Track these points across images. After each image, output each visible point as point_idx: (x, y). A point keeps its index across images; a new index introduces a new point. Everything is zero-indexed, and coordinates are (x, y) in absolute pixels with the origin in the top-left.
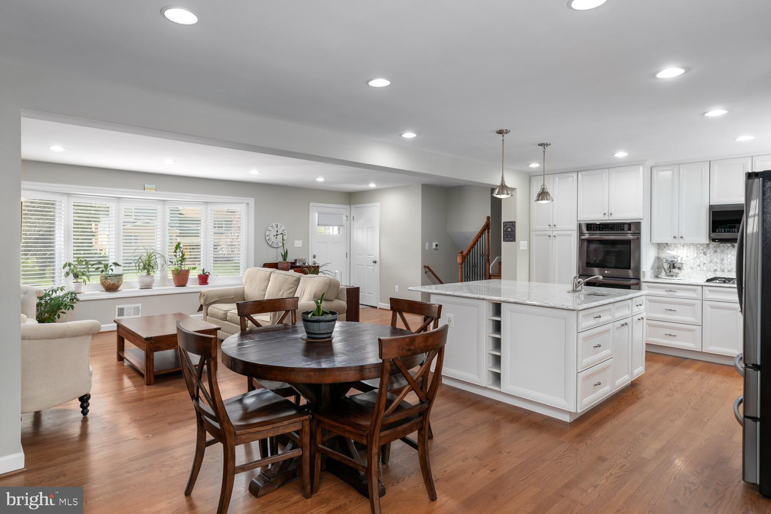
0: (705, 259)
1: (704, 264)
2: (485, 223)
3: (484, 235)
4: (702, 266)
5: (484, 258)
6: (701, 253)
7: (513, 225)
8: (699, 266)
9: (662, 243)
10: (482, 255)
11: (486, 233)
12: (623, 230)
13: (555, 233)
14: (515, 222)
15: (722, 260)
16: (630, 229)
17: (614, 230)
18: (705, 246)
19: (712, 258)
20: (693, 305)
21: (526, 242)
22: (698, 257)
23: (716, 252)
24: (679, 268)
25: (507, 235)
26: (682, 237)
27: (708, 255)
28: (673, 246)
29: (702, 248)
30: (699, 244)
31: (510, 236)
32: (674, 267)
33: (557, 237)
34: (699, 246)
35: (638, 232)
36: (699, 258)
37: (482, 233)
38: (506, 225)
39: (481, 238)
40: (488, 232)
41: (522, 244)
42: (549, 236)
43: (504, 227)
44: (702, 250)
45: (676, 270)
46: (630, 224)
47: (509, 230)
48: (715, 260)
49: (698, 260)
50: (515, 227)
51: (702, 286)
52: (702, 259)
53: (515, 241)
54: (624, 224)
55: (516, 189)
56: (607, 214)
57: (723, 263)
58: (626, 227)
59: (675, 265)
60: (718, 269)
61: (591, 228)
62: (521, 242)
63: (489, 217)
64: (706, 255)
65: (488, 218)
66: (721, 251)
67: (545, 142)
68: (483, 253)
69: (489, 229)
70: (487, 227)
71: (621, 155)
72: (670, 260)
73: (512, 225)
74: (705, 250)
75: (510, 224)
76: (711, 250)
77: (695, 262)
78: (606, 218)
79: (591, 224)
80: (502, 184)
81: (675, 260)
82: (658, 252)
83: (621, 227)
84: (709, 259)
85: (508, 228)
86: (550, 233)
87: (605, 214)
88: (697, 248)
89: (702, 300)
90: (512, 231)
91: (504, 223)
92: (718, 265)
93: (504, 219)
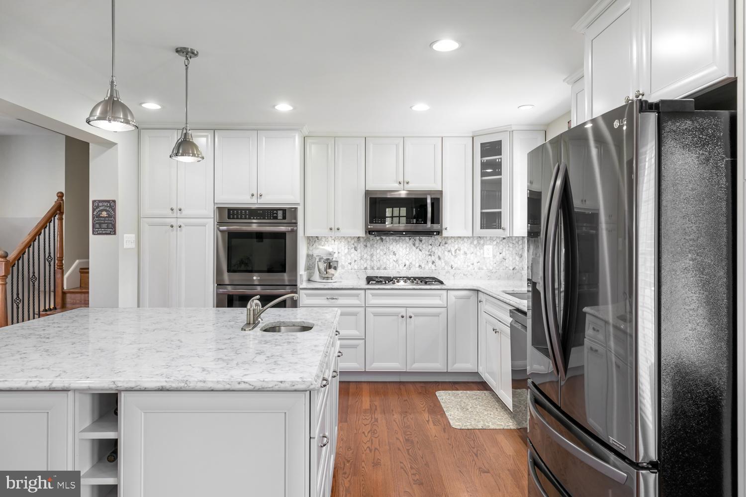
0: (355, 255)
1: (355, 261)
2: (53, 203)
3: (52, 224)
4: (353, 263)
5: (52, 263)
6: (352, 248)
7: (110, 207)
8: (350, 264)
9: (312, 237)
10: (48, 259)
11: (56, 221)
12: (276, 218)
13: (181, 222)
14: (114, 201)
15: (372, 255)
16: (284, 218)
17: (264, 219)
18: (356, 240)
19: (363, 254)
20: (355, 314)
21: (134, 235)
22: (349, 253)
23: (366, 246)
24: (335, 268)
25: (100, 224)
26: (338, 229)
27: (359, 251)
28: (324, 240)
29: (353, 242)
30: (350, 237)
31: (104, 226)
32: (330, 267)
33: (183, 228)
34: (349, 240)
35: (294, 221)
36: (350, 255)
37: (48, 220)
38: (98, 207)
39: (47, 230)
40: (61, 219)
41: (126, 238)
42: (172, 226)
43: (94, 210)
44: (353, 244)
45: (332, 271)
46: (284, 211)
47: (104, 214)
48: (365, 256)
49: (349, 257)
50: (114, 210)
51: (365, 289)
52: (353, 255)
53: (115, 234)
54: (277, 210)
55: (116, 144)
56: (255, 195)
57: (373, 259)
58: (280, 214)
59: (331, 264)
60: (369, 267)
61: (233, 214)
62: (125, 235)
63: (62, 193)
64: (356, 250)
65: (60, 195)
66: (371, 246)
67: (189, 46)
68: (50, 256)
69: (62, 213)
70: (58, 210)
71: (284, 107)
72: (325, 258)
73: (111, 205)
74: (356, 245)
75: (105, 204)
76: (361, 243)
77: (346, 259)
78: (254, 200)
79: (234, 209)
80: (112, 95)
81: (331, 258)
82: (308, 248)
83: (274, 214)
84: (359, 255)
85: (102, 211)
86: (173, 221)
87: (253, 195)
88: (348, 242)
89: (365, 307)
90: (109, 216)
91: (94, 202)
92: (368, 261)
93: (95, 194)
